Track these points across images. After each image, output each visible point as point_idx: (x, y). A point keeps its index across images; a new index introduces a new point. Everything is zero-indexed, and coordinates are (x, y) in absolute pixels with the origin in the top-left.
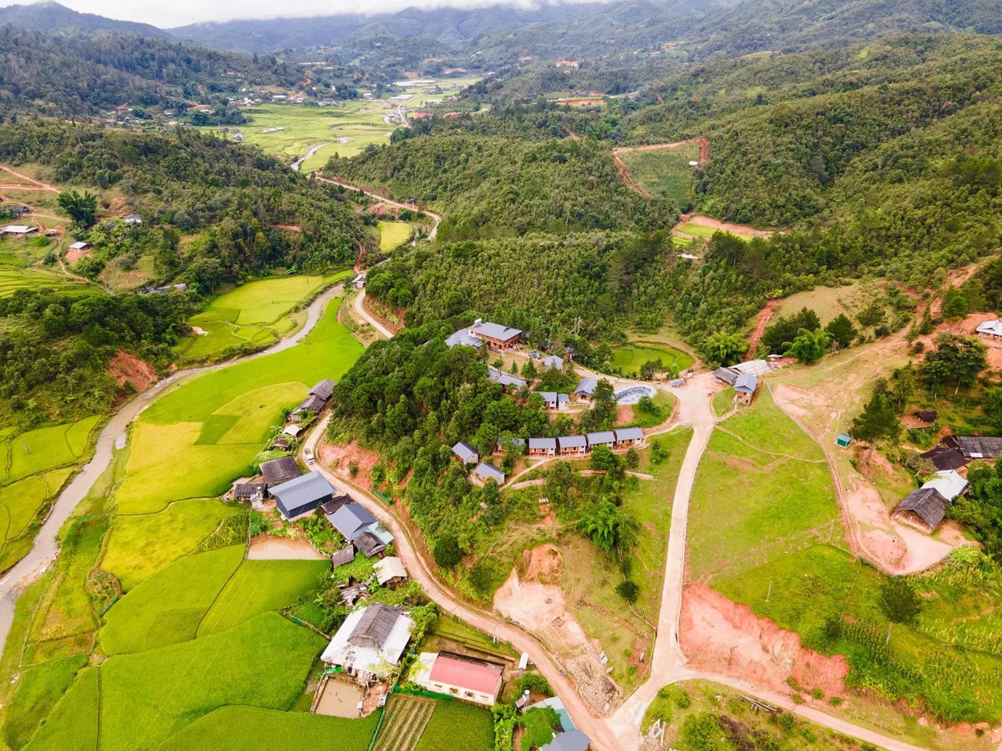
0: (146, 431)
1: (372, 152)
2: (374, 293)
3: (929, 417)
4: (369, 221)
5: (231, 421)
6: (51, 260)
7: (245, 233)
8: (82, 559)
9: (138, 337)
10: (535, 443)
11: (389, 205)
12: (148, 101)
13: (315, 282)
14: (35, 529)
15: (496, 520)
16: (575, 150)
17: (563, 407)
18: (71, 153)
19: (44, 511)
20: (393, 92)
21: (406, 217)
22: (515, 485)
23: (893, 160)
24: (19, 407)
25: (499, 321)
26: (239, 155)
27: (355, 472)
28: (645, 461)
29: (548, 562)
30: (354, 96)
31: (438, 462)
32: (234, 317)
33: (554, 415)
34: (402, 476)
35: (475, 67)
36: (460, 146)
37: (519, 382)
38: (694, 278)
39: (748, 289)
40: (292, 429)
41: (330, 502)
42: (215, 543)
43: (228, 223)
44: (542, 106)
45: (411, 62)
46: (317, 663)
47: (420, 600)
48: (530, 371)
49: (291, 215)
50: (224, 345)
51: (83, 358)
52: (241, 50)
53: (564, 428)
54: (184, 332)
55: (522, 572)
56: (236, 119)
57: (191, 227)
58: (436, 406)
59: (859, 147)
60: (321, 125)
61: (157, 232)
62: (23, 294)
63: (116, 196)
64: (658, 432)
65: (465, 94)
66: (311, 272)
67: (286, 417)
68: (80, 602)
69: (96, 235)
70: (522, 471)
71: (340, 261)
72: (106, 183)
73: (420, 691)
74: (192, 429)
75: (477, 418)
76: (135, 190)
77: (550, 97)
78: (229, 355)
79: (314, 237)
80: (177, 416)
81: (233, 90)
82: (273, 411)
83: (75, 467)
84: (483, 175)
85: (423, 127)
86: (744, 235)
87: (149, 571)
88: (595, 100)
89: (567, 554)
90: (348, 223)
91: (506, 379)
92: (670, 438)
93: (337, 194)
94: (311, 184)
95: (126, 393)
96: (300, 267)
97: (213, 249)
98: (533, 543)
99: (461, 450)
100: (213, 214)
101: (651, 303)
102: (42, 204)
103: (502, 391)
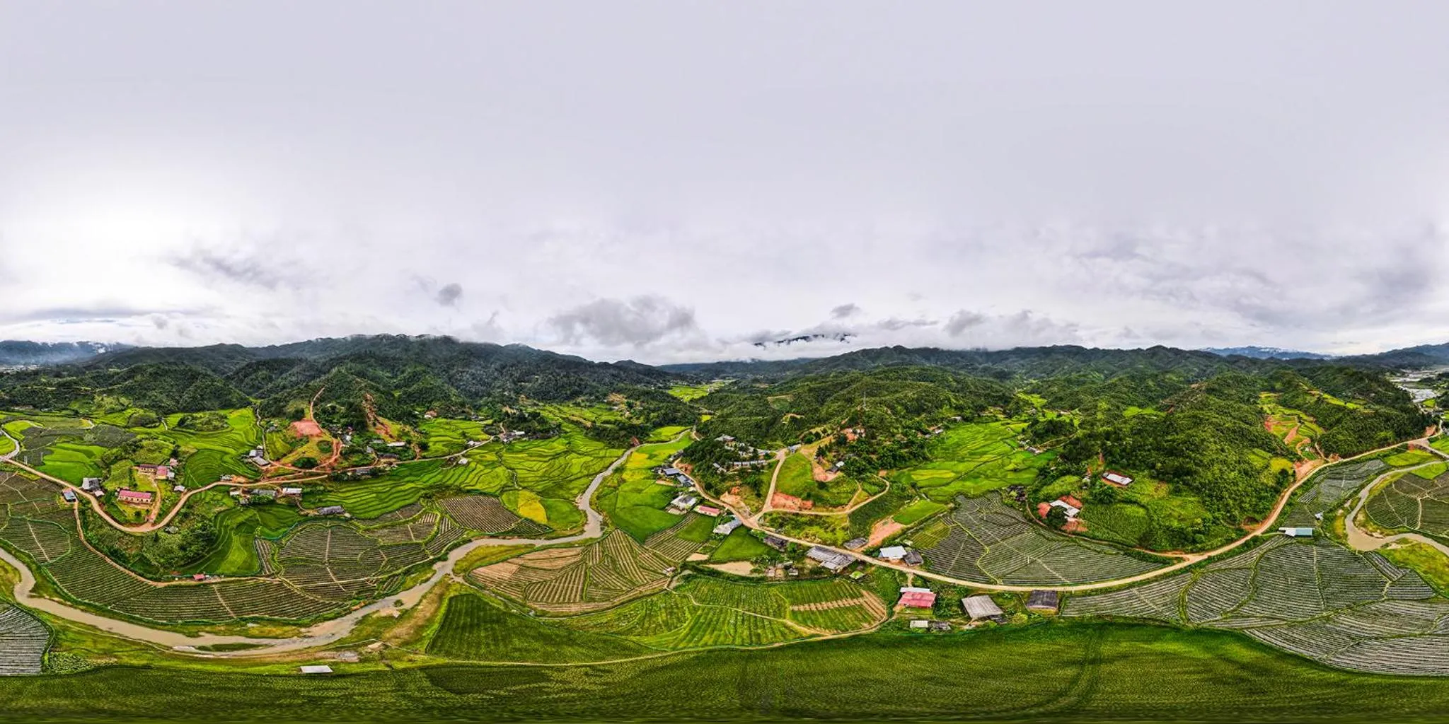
0: (635, 454)
1: (703, 397)
2: (698, 431)
3: (837, 452)
4: (699, 414)
5: (656, 456)
6: (621, 415)
7: (666, 414)
8: (617, 475)
9: (637, 434)
10: (735, 463)
11: (705, 411)
12: (648, 383)
13: (683, 428)
14: (609, 467)
15: (723, 480)
16: (757, 397)
17: (744, 455)
18: (630, 393)
19: (611, 464)
20: (711, 383)
21: (710, 414)
22: (730, 473)
23: (835, 398)
24: (610, 443)
25: (729, 435)
26: (668, 396)
27: (686, 470)
28: (766, 468)
29: (737, 491)
30: (700, 384)
31: (709, 467)
32: (660, 433)
33: (741, 457)
34: (699, 470)
35: (734, 377)
36: (727, 396)
37: (733, 449)
38: (786, 427)
39: (799, 429)
40: (671, 459)
41: (679, 475)
42: (648, 478)
43: (663, 411)
44: (751, 387)
45: (717, 376)
46: (669, 504)
47: (699, 495)
48: (736, 446)
49: (679, 411)
50: (656, 439)
51: (625, 436)
52: (673, 371)
53: (744, 460)
54: (648, 435)
55: (729, 493)
56: (670, 388)
57: (654, 411)
58: (710, 454)
59: (829, 396)
60: (690, 391)
61: (646, 412)
62: (616, 420)
63: (638, 403)
64: (770, 461)
65: (730, 384)
66: (682, 425)
67: (670, 456)
68: (616, 482)
69: (632, 411)
70: (731, 470)
71: (691, 423)
72: (637, 400)
73: (696, 513)
74: (647, 456)
75: (720, 457)
76: (643, 402)
77: (754, 385)
78: (658, 442)
79: (684, 417)
80: (643, 452)
81: (669, 381)
82: (667, 455)
83: (619, 458)
84: (732, 403)
85: (717, 391)
86: (799, 417)
87: (631, 480)
88: (766, 386)
89: (743, 489)
90: (694, 414)
91: (729, 448)
92: (773, 463)
93: (692, 407)
94: (685, 404)
95: (633, 446)
96: (680, 424)
97: (658, 417)
98: (733, 486)
99: (716, 465)
100: (659, 409)
101: (774, 434)
102: (622, 403)
103: (727, 451)
